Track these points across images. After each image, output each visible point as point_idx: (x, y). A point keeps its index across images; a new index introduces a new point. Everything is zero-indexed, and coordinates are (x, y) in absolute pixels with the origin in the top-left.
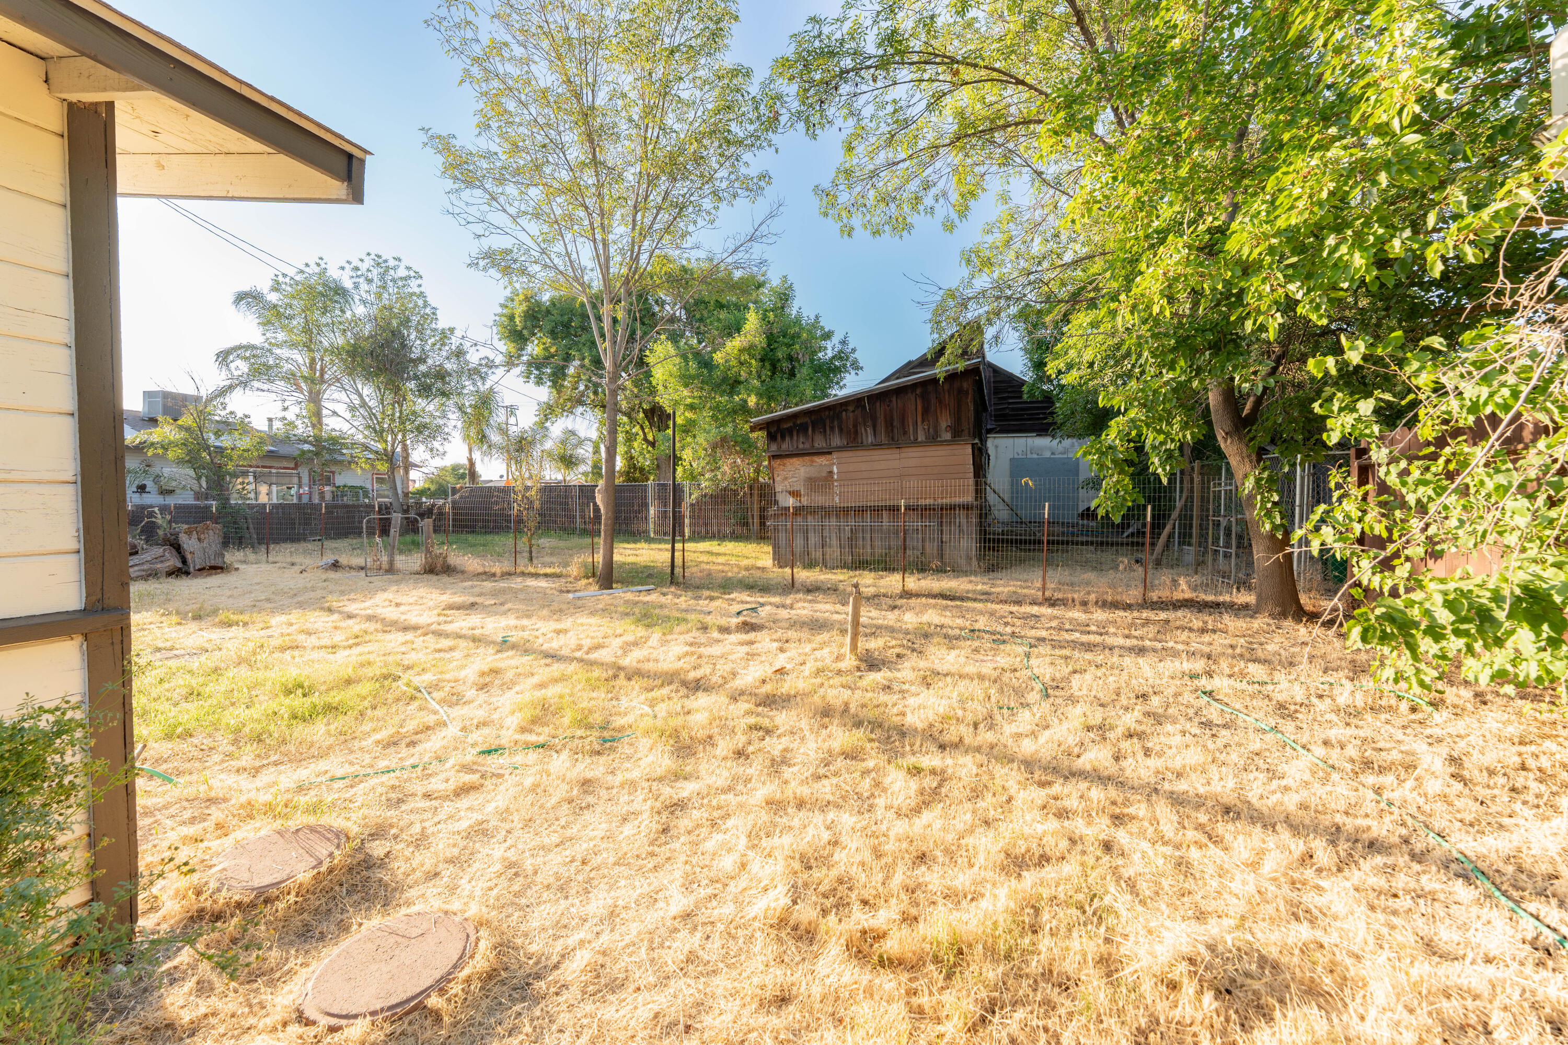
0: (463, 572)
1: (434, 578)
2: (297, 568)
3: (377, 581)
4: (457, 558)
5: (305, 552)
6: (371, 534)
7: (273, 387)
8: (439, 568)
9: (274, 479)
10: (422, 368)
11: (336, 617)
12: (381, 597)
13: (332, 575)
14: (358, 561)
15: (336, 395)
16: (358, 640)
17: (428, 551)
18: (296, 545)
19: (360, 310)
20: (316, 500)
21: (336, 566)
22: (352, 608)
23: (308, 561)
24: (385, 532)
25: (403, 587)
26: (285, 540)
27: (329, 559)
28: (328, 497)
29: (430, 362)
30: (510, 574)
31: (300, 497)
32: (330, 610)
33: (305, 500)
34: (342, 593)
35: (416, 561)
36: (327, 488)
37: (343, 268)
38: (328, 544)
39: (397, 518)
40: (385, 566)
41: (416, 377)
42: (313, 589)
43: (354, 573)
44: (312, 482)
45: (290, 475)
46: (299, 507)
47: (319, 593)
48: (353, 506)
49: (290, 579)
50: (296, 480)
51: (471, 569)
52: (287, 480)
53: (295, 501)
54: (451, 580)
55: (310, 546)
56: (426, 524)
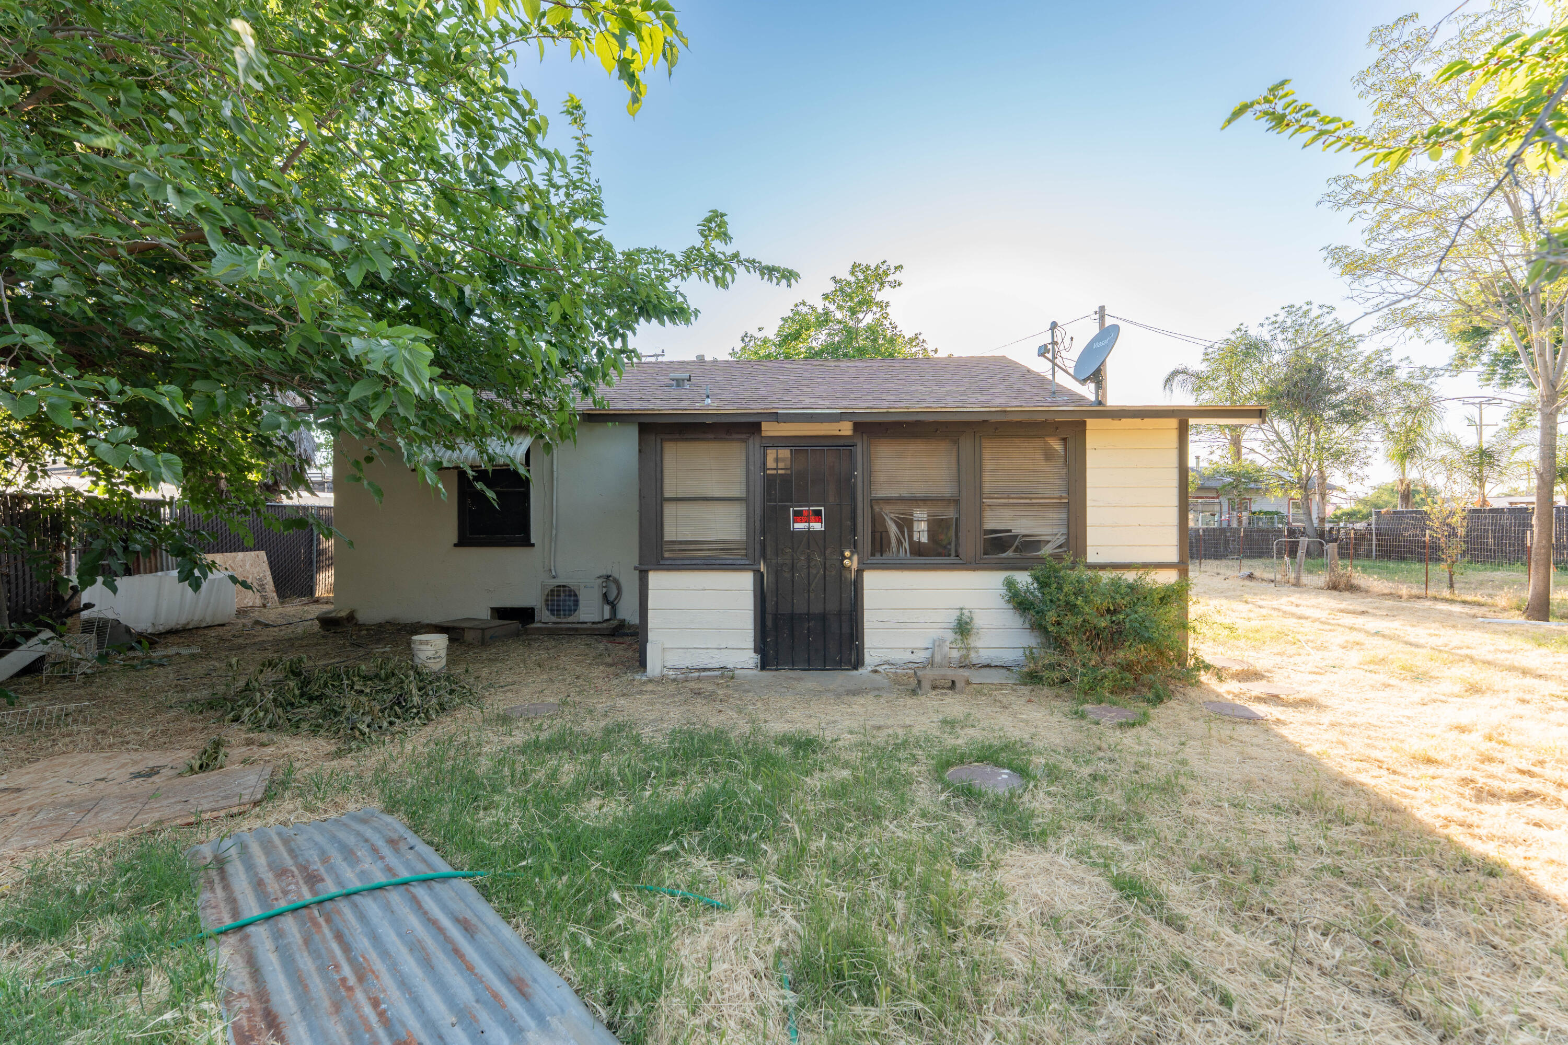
0: (1367, 591)
1: (1336, 593)
2: (1222, 577)
3: (1284, 590)
4: (1359, 578)
5: (1227, 566)
6: (1280, 555)
7: (1202, 437)
8: (1342, 585)
9: (1200, 508)
10: (1341, 396)
11: (1250, 606)
12: (1284, 600)
13: (1247, 583)
14: (1272, 576)
15: (1253, 435)
16: (1264, 618)
17: (1332, 570)
18: (1218, 562)
19: (1277, 358)
20: (1234, 525)
21: (1251, 577)
22: (1261, 603)
23: (1229, 573)
24: (1293, 553)
25: (1305, 596)
26: (1210, 557)
27: (1246, 571)
28: (1245, 520)
29: (1349, 389)
30: (1418, 597)
31: (1221, 522)
32: (1246, 602)
33: (1225, 525)
34: (1255, 594)
35: (1321, 579)
36: (1244, 513)
37: (1262, 325)
38: (1245, 562)
39: (1304, 541)
40: (1292, 580)
41: (1333, 407)
42: (1234, 590)
43: (1264, 584)
44: (1232, 508)
45: (1213, 504)
46: (1221, 531)
47: (1239, 593)
48: (1267, 531)
49: (1217, 582)
50: (1217, 508)
51: (1376, 590)
52: (1211, 508)
53: (1216, 526)
54: (1353, 596)
55: (1230, 563)
56: (1331, 548)
